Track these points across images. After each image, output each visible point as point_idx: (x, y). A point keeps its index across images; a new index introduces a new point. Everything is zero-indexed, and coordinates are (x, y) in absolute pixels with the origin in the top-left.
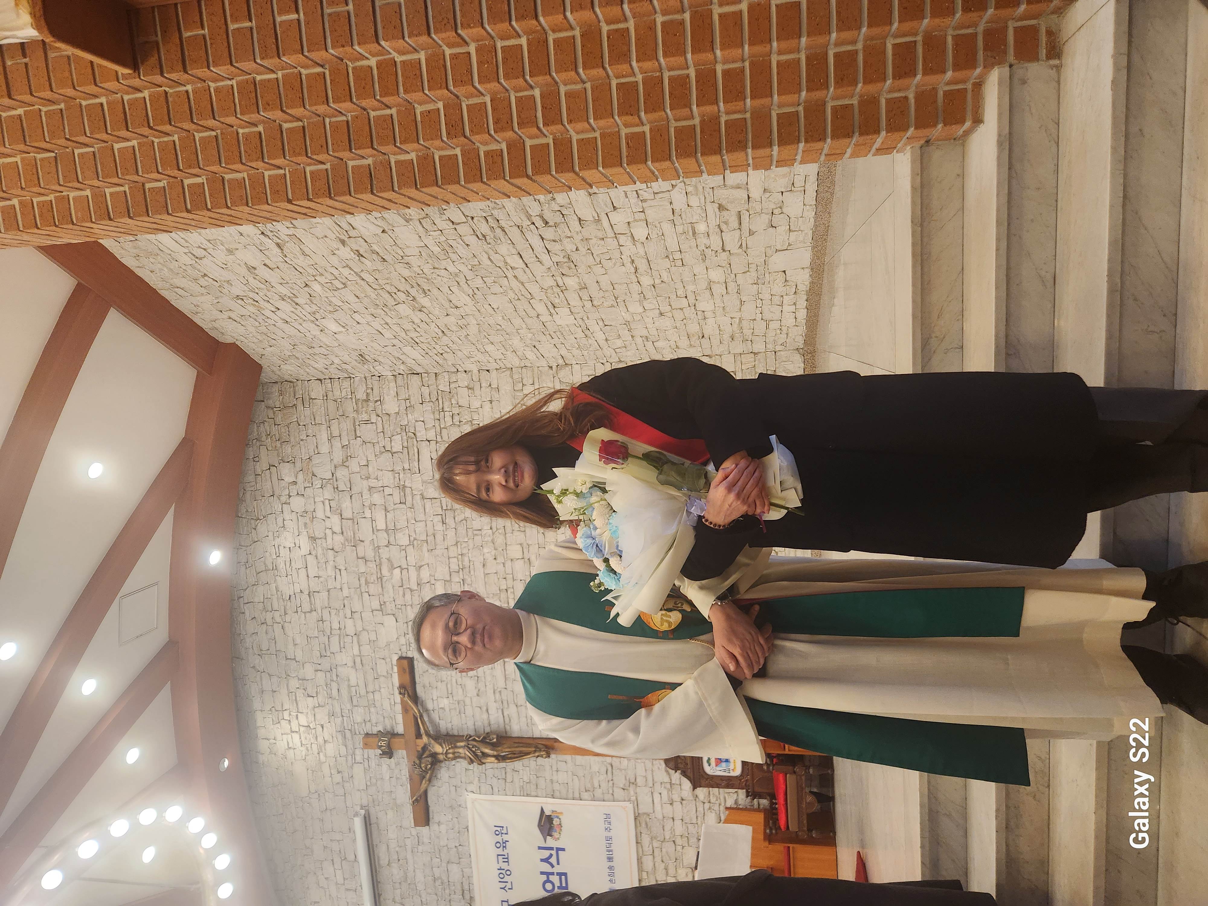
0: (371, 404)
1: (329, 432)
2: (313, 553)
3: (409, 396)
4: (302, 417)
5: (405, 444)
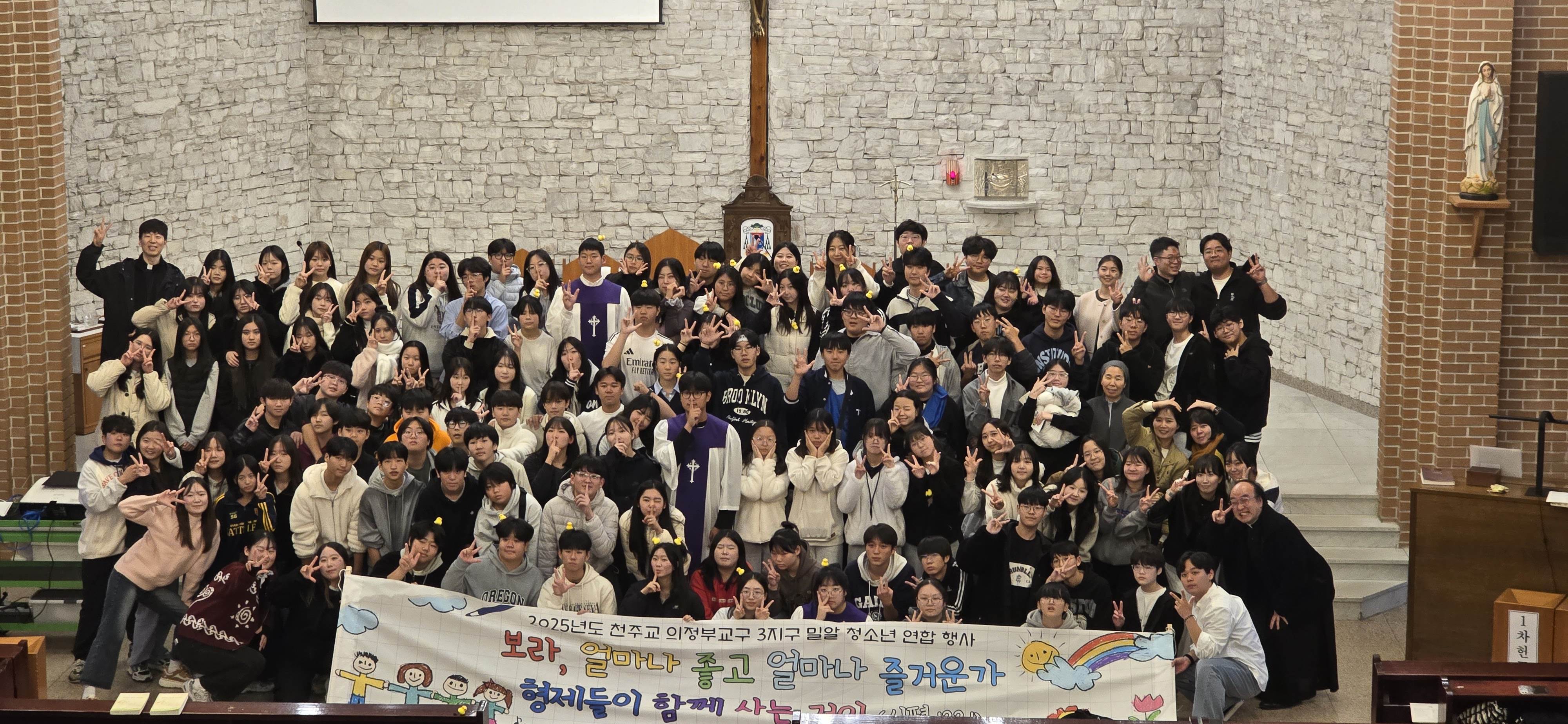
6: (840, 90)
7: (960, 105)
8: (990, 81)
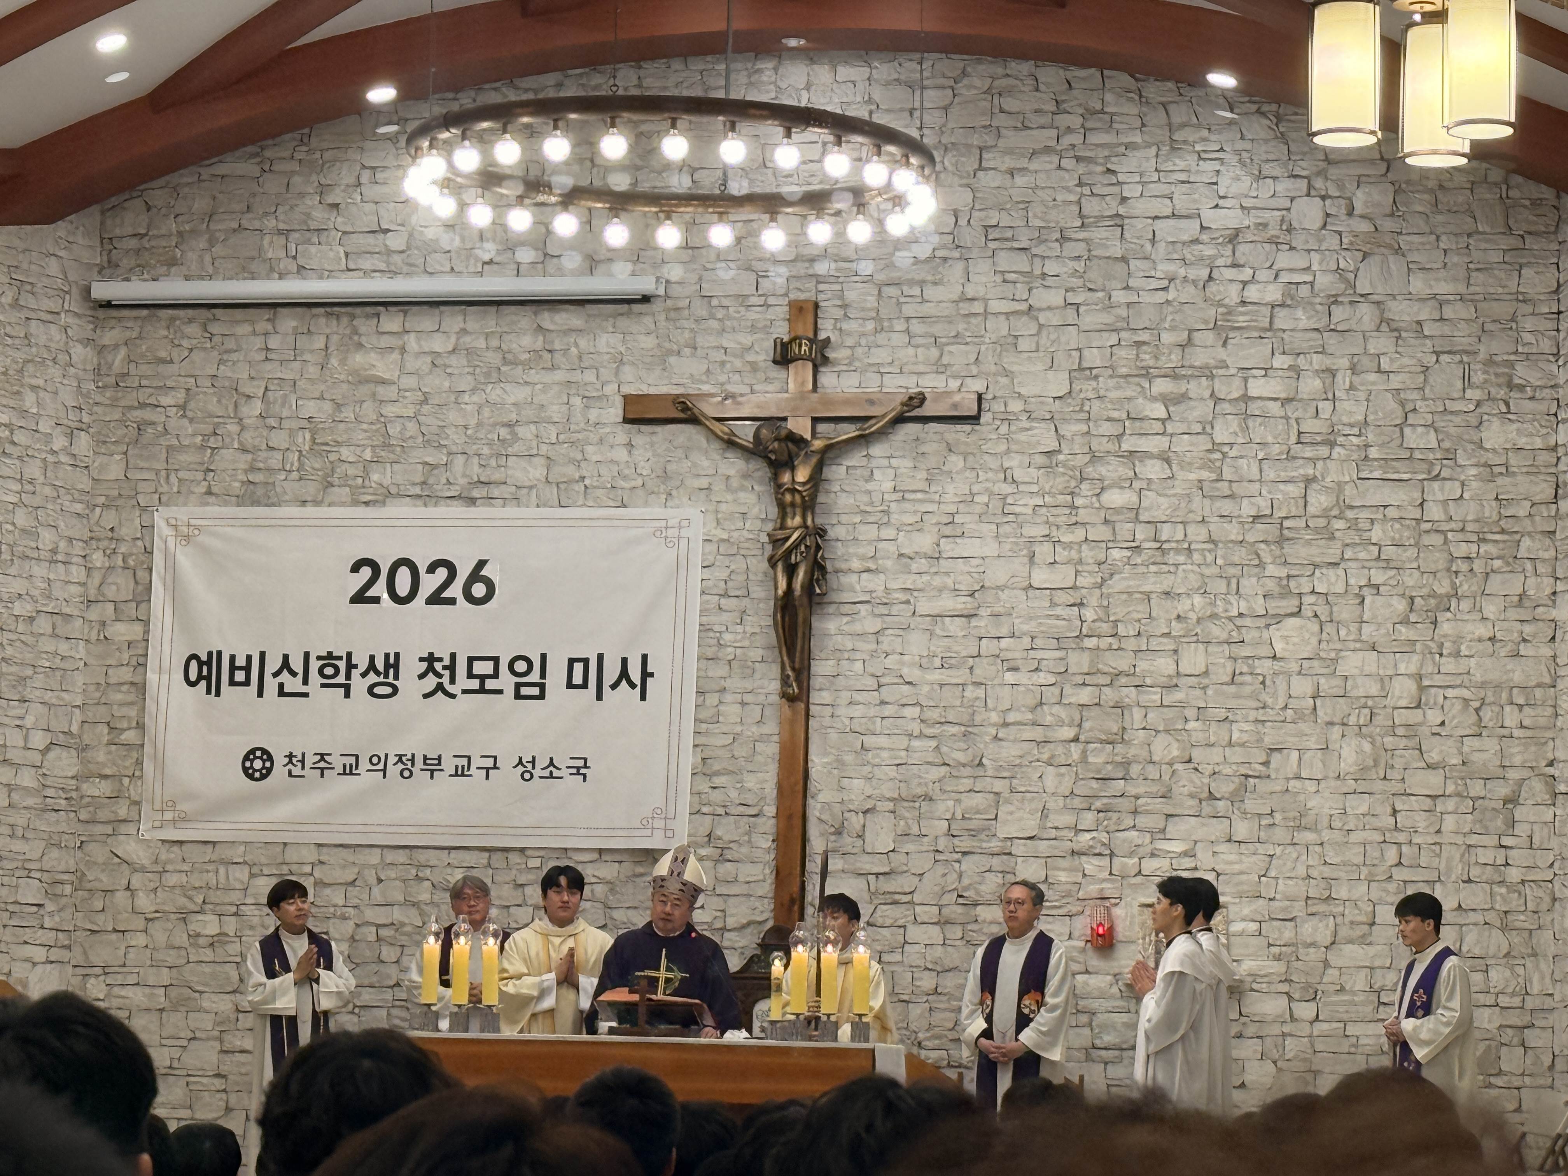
0: (1502, 393)
1: (1451, 298)
2: (1205, 237)
3: (1514, 473)
4: (1483, 245)
5: (1418, 455)
6: (919, 791)
7: (1115, 816)
8: (1166, 777)
